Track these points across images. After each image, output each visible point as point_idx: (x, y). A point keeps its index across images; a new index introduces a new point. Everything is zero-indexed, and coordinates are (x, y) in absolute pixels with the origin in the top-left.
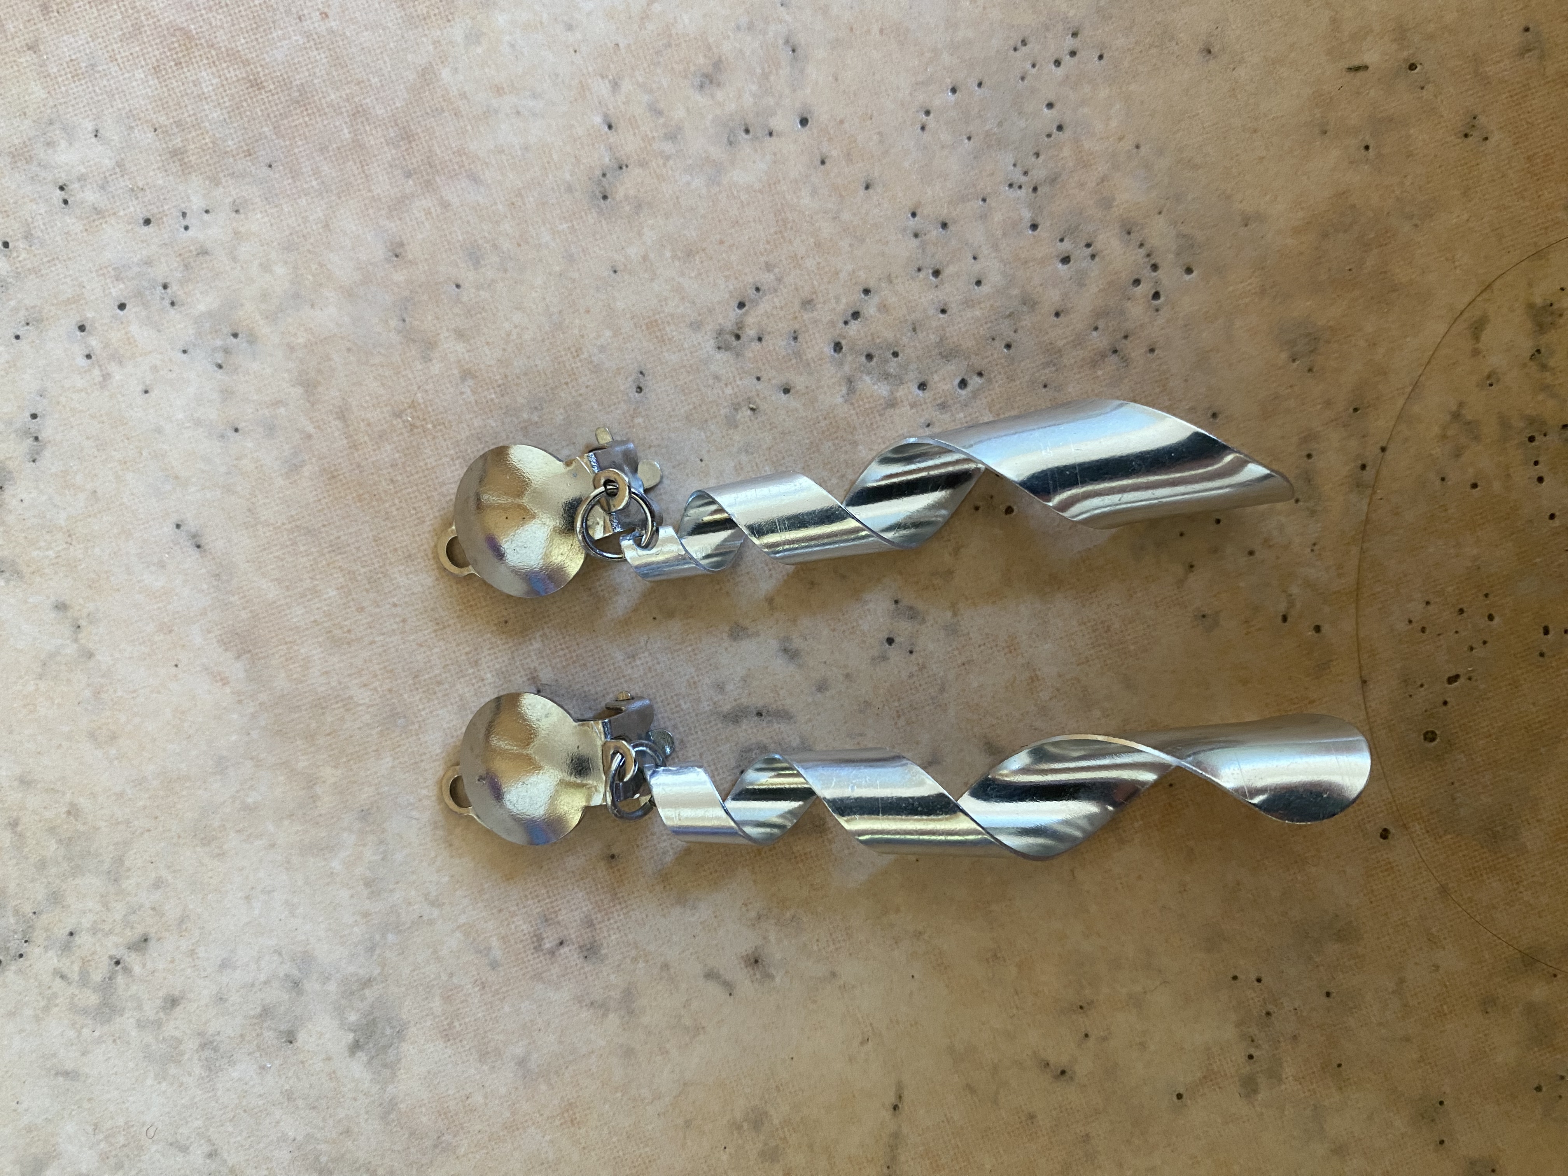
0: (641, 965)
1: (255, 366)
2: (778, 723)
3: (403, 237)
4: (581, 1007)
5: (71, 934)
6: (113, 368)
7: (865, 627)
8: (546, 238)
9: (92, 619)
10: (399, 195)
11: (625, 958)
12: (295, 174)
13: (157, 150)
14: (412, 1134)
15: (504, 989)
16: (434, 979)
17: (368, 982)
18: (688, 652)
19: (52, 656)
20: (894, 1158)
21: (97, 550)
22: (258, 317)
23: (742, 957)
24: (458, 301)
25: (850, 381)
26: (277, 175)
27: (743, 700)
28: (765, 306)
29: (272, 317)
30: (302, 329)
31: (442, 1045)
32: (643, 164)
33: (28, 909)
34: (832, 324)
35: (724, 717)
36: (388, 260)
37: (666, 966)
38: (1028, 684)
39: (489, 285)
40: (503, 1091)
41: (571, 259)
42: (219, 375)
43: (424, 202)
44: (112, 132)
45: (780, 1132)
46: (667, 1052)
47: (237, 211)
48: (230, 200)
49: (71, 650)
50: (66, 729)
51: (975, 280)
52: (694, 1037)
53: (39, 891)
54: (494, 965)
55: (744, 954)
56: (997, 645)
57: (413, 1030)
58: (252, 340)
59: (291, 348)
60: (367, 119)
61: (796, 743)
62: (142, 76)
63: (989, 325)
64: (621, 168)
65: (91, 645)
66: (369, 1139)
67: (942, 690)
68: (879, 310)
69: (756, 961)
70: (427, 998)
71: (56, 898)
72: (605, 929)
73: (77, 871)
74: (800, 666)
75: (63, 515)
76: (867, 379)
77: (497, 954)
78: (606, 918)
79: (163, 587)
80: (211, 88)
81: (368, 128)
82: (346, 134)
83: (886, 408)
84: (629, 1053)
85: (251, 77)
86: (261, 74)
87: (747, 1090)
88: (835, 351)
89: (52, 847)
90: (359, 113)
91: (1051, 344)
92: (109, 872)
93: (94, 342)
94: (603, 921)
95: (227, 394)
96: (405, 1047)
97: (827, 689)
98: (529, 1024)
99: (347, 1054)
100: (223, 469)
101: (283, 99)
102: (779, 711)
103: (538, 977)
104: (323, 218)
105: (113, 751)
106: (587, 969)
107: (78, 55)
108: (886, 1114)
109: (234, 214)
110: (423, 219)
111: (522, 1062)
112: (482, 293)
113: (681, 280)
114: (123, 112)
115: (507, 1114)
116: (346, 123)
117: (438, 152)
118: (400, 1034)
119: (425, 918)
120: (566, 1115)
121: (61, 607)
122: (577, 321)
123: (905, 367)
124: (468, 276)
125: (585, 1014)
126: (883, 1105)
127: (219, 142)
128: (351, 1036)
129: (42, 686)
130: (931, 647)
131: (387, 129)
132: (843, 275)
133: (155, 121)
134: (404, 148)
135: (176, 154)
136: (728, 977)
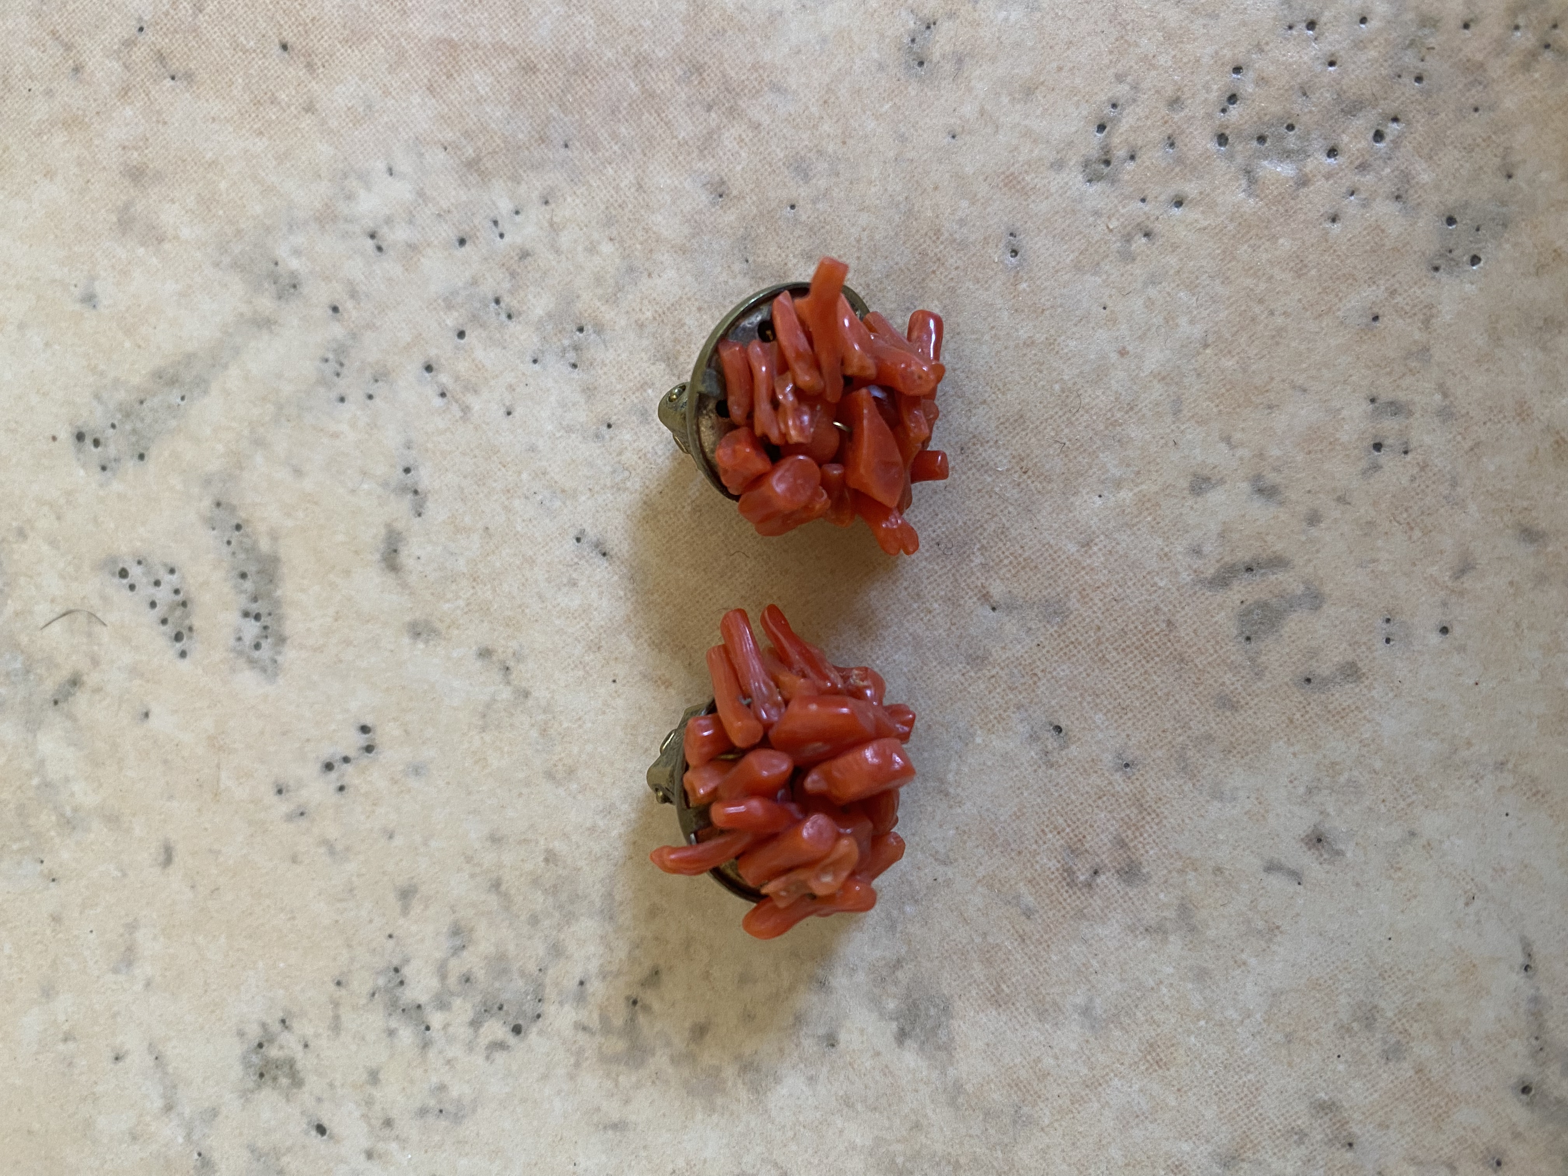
0: (1191, 875)
1: (610, 355)
2: (1274, 574)
3: (723, 174)
4: (1136, 936)
5: (582, 983)
6: (470, 399)
7: (1345, 438)
8: (871, 125)
9: (518, 657)
10: (705, 132)
11: (1170, 872)
12: (594, 145)
13: (453, 169)
14: (987, 1114)
15: (1046, 937)
16: (968, 943)
17: (898, 964)
18: (1149, 523)
19: (488, 706)
20: (1541, 1026)
21: (506, 587)
22: (599, 304)
23: (1302, 840)
24: (797, 221)
25: (1248, 172)
26: (576, 153)
27: (1226, 559)
28: (1127, 121)
29: (612, 300)
30: (646, 302)
31: (994, 1013)
32: (952, 15)
33: (532, 967)
34: (1209, 116)
35: (1210, 583)
36: (714, 204)
37: (1218, 870)
38: (1555, 450)
39: (825, 195)
40: (1073, 1046)
41: (903, 139)
42: (576, 374)
43: (732, 131)
44: (404, 165)
45: (1398, 1024)
46: (1244, 963)
47: (547, 203)
48: (537, 192)
49: (506, 694)
50: (521, 775)
51: (1359, 18)
52: (1270, 940)
53: (539, 948)
54: (1028, 913)
55: (1303, 835)
56: (1505, 417)
57: (958, 1004)
58: (599, 329)
59: (641, 326)
60: (650, 66)
61: (1300, 589)
62: (419, 100)
63: (1390, 62)
64: (928, 27)
65: (524, 684)
66: (942, 1129)
67: (1454, 484)
68: (1257, 85)
69: (1319, 840)
70: (965, 967)
71: (557, 951)
72: (1140, 846)
73: (569, 918)
74: (1281, 503)
75: (462, 562)
76: (1265, 163)
77: (1029, 900)
78: (1138, 834)
79: (580, 605)
80: (487, 89)
81: (653, 75)
82: (634, 88)
83: (1298, 189)
84: (1202, 975)
85: (523, 64)
86: (533, 58)
87: (1347, 986)
88: (1220, 144)
89: (539, 901)
90: (641, 63)
91: (1468, 61)
92: (602, 911)
93: (444, 378)
94: (1136, 837)
95: (589, 391)
96: (955, 1023)
97: (1319, 521)
98: (1083, 969)
99: (895, 1045)
100: (608, 469)
101: (560, 75)
102: (1271, 560)
103: (1081, 915)
104: (634, 182)
105: (574, 786)
106: (1131, 894)
107: (353, 102)
108: (1517, 978)
109: (544, 207)
110: (737, 147)
111: (1086, 1011)
112: (820, 206)
113: (1027, 122)
114: (411, 142)
115: (1084, 1071)
116: (630, 77)
117: (733, 74)
118: (946, 1010)
119: (940, 880)
120: (1149, 1057)
121: (485, 653)
122: (927, 202)
123: (1305, 137)
124: (802, 192)
125: (1143, 943)
126: (1511, 968)
127: (510, 139)
128: (894, 1025)
129: (488, 738)
130: (1427, 440)
131: (673, 68)
132: (1205, 60)
133: (442, 140)
134: (696, 82)
135: (473, 165)
136: (1292, 865)
